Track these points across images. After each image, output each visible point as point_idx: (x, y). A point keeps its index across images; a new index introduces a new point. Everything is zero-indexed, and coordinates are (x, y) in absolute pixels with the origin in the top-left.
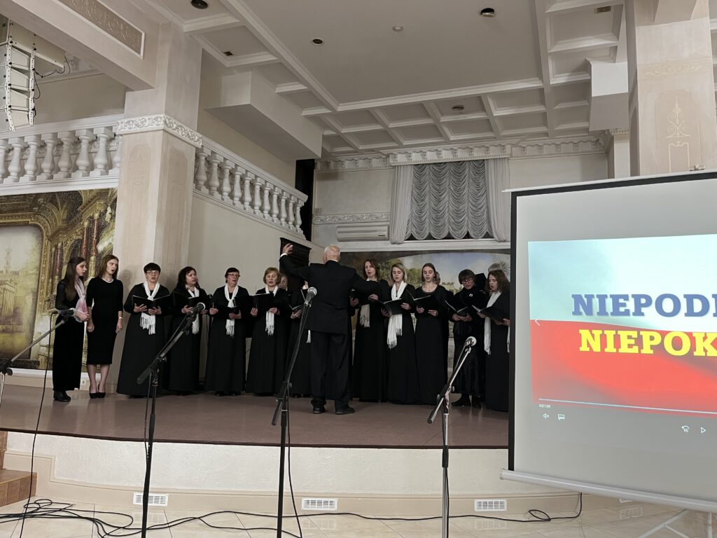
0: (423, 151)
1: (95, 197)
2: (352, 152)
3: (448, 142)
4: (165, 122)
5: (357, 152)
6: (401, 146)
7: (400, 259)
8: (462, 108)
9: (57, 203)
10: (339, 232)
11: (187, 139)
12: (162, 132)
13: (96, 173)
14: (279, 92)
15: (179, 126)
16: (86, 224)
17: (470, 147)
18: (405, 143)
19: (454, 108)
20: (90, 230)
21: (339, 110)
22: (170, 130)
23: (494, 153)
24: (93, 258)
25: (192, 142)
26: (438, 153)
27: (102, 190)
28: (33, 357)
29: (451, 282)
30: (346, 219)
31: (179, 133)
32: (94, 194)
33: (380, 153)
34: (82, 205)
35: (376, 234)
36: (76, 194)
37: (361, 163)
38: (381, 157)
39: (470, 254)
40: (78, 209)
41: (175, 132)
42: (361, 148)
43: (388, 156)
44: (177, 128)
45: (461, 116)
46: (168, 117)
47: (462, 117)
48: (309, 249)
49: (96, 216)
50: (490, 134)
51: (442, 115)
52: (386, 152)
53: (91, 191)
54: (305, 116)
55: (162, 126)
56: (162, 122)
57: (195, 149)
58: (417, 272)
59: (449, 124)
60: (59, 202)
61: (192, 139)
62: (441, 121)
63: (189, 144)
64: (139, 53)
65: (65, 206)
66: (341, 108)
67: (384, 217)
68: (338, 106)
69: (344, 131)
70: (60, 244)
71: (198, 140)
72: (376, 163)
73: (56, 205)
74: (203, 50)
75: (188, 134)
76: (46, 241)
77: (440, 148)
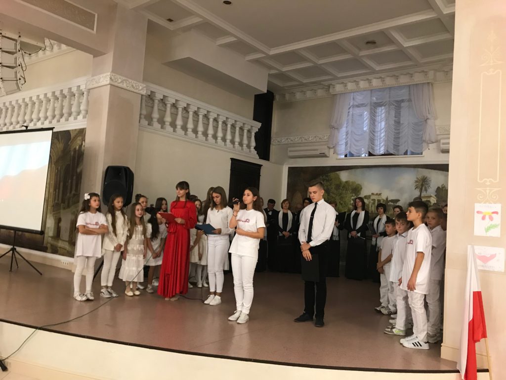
0: (357, 80)
1: (77, 134)
2: (298, 85)
3: (374, 72)
4: (111, 78)
5: (303, 85)
6: (336, 78)
7: (338, 172)
8: (374, 43)
9: (59, 138)
10: (290, 151)
11: (132, 89)
12: (109, 86)
13: (80, 117)
14: (219, 44)
15: (124, 80)
16: (72, 153)
17: (397, 75)
18: (340, 75)
19: (368, 43)
20: (74, 158)
21: (271, 54)
22: (116, 84)
23: (418, 78)
24: (75, 178)
25: (137, 91)
26: (369, 81)
27: (80, 129)
28: (45, 245)
29: (379, 193)
30: (296, 140)
31: (124, 86)
32: (77, 132)
33: (322, 84)
34: (70, 141)
35: (318, 153)
36: (68, 132)
37: (309, 94)
38: (323, 88)
39: (396, 169)
40: (69, 143)
41: (120, 85)
42: (304, 82)
43: (329, 86)
44: (121, 82)
45: (377, 49)
46: (113, 74)
47: (377, 51)
48: (261, 165)
49: (77, 147)
50: (409, 63)
51: (360, 50)
52: (326, 83)
53: (76, 130)
54: (247, 61)
55: (108, 82)
56: (109, 78)
57: (140, 96)
58: (351, 184)
59: (370, 57)
60: (60, 138)
61: (137, 89)
62: (360, 55)
63: (133, 92)
64: (93, 30)
65: (62, 142)
66: (273, 52)
67: (326, 138)
68: (270, 50)
69: (284, 69)
70: (59, 168)
71: (142, 89)
72: (320, 93)
73: (59, 141)
74: (149, 20)
75: (132, 86)
76: (53, 165)
77: (369, 77)
